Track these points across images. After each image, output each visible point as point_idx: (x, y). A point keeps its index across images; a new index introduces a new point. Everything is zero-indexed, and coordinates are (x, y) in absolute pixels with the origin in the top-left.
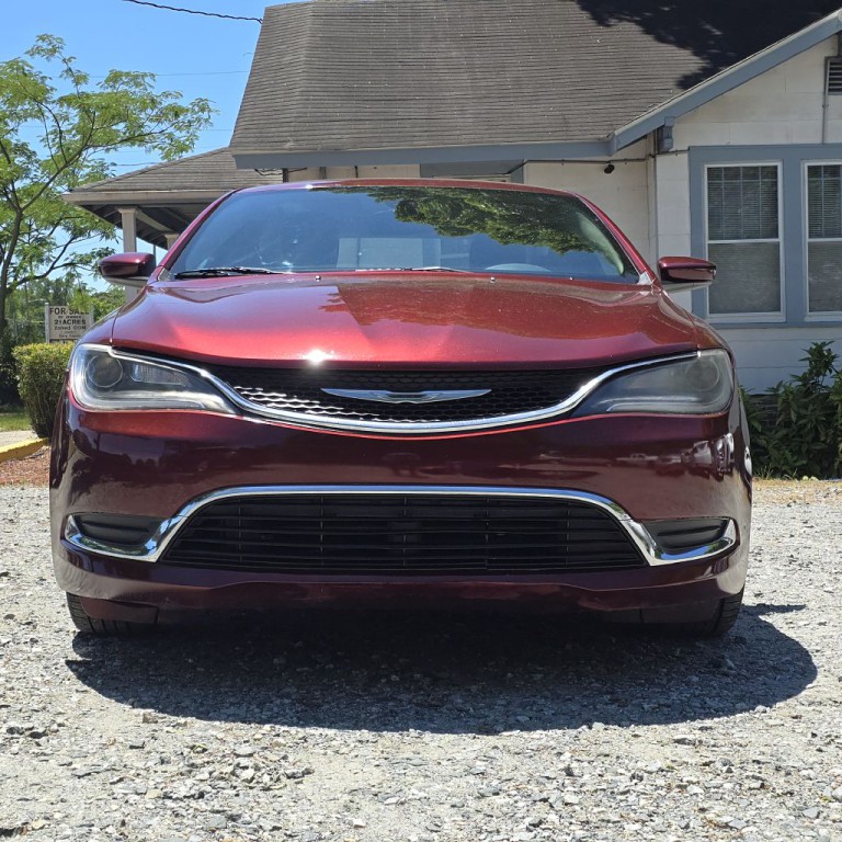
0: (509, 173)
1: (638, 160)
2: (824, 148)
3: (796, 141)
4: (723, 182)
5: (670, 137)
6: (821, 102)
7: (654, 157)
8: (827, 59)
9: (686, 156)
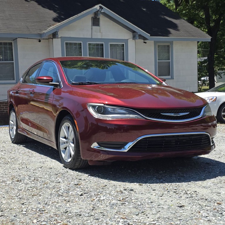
0: (13, 40)
1: (47, 39)
2: (91, 39)
3: (85, 37)
4: (69, 46)
5: (57, 34)
6: (91, 28)
7: (52, 39)
8: (92, 17)
9: (60, 39)
